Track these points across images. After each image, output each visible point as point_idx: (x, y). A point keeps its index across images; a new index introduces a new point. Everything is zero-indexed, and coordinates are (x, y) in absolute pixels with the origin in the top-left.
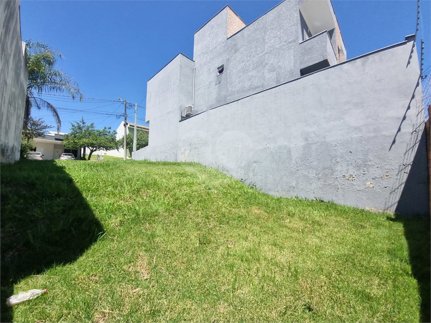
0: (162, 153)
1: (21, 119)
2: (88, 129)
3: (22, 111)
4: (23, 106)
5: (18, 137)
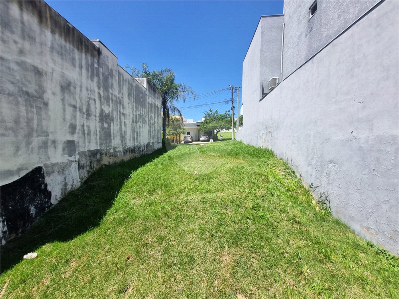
1: (157, 125)
2: (214, 115)
3: (158, 119)
4: (158, 116)
5: (156, 135)
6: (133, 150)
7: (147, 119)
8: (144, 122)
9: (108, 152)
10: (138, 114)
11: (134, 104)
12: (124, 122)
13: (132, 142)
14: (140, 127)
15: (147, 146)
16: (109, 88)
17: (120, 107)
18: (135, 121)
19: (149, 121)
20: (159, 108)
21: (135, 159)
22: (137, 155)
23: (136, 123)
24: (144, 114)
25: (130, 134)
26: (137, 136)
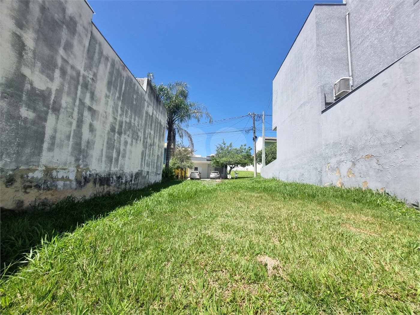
0: (295, 169)
1: (157, 148)
2: (228, 148)
3: (159, 140)
4: (159, 135)
5: (154, 163)
6: (104, 180)
7: (141, 134)
8: (135, 137)
9: (22, 177)
10: (126, 122)
11: (120, 103)
12: (91, 125)
13: (103, 165)
14: (126, 143)
15: (135, 176)
16: (60, 46)
17: (83, 93)
18: (117, 130)
19: (145, 138)
20: (163, 126)
21: (109, 196)
22: (112, 189)
23: (120, 133)
24: (136, 125)
25: (102, 150)
26: (118, 155)
